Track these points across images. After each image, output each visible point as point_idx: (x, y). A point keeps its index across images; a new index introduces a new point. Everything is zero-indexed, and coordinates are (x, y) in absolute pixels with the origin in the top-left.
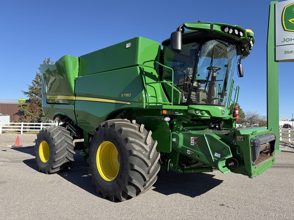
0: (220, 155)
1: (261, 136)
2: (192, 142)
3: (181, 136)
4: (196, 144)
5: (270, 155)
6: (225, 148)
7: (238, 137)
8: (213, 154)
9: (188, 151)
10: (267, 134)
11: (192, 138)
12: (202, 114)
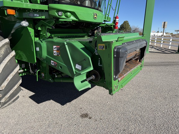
0: (81, 67)
1: (130, 43)
2: (54, 52)
3: (44, 44)
4: (58, 53)
5: (140, 61)
6: (85, 59)
7: (99, 45)
8: (75, 66)
9: (52, 61)
10: (138, 41)
11: (54, 47)
12: (67, 16)
